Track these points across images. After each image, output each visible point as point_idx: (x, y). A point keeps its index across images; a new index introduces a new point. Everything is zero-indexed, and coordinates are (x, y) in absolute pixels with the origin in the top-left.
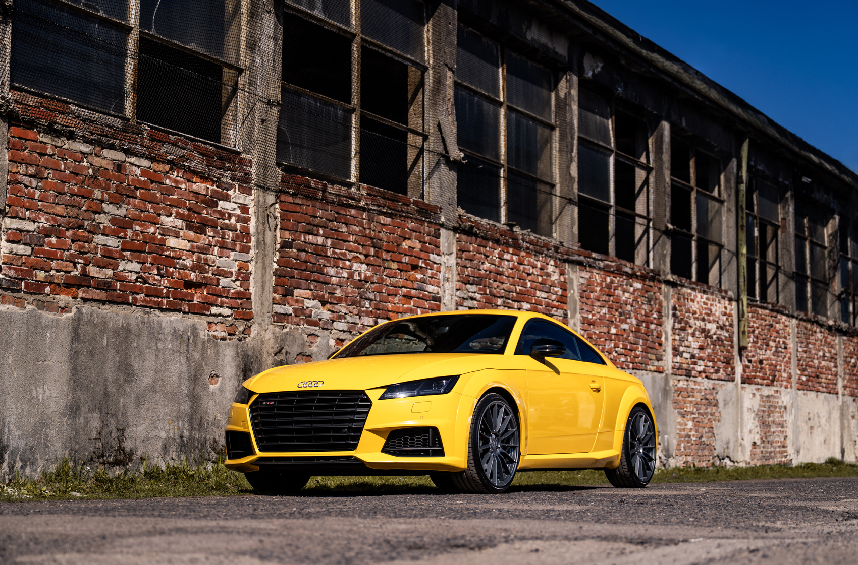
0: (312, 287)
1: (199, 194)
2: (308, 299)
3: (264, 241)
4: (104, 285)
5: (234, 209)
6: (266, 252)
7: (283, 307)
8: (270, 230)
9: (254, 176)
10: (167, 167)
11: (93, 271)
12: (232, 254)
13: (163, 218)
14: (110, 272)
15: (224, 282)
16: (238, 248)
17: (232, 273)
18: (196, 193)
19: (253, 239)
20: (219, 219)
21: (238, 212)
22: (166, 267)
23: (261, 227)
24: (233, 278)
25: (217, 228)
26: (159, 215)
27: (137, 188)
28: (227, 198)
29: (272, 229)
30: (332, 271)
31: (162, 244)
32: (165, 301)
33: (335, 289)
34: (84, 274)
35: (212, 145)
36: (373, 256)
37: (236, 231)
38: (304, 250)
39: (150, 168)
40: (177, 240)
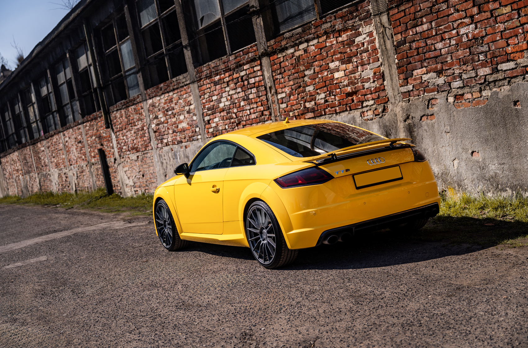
0: (425, 64)
1: (344, 41)
2: (424, 74)
3: (386, 48)
4: (313, 110)
5: (365, 39)
6: (389, 55)
7: (406, 87)
8: (389, 39)
9: (371, 11)
10: (325, 37)
11: (308, 105)
12: (368, 67)
13: (330, 65)
14: (313, 103)
15: (367, 85)
16: (371, 62)
17: (370, 78)
18: (342, 42)
19: (379, 50)
20: (357, 49)
21: (368, 39)
22: (335, 89)
23: (382, 40)
24: (372, 81)
25: (357, 55)
26: (328, 64)
27: (315, 56)
28: (359, 34)
29: (390, 38)
30: (439, 45)
31: (333, 79)
32: (337, 108)
33: (446, 58)
34: (305, 107)
35: (345, 8)
36: (477, 14)
37: (368, 51)
38: (414, 41)
39: (318, 42)
40: (339, 73)
